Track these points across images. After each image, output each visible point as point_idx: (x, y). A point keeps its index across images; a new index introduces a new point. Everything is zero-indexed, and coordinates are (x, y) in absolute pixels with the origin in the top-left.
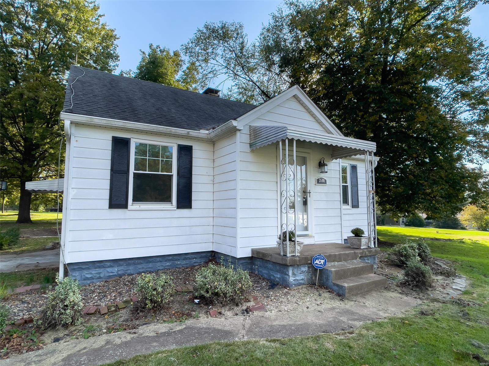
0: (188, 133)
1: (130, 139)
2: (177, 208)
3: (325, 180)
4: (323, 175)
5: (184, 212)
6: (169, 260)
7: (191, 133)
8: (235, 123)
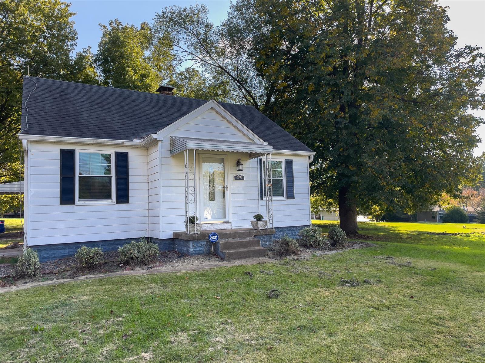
0: (123, 143)
1: (75, 150)
2: (116, 203)
3: (243, 177)
4: (240, 173)
5: (123, 206)
6: (111, 244)
7: (125, 143)
8: (154, 136)
